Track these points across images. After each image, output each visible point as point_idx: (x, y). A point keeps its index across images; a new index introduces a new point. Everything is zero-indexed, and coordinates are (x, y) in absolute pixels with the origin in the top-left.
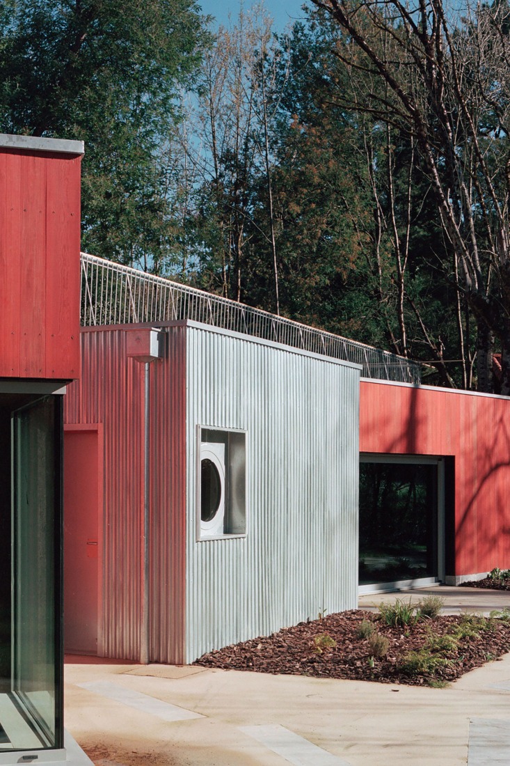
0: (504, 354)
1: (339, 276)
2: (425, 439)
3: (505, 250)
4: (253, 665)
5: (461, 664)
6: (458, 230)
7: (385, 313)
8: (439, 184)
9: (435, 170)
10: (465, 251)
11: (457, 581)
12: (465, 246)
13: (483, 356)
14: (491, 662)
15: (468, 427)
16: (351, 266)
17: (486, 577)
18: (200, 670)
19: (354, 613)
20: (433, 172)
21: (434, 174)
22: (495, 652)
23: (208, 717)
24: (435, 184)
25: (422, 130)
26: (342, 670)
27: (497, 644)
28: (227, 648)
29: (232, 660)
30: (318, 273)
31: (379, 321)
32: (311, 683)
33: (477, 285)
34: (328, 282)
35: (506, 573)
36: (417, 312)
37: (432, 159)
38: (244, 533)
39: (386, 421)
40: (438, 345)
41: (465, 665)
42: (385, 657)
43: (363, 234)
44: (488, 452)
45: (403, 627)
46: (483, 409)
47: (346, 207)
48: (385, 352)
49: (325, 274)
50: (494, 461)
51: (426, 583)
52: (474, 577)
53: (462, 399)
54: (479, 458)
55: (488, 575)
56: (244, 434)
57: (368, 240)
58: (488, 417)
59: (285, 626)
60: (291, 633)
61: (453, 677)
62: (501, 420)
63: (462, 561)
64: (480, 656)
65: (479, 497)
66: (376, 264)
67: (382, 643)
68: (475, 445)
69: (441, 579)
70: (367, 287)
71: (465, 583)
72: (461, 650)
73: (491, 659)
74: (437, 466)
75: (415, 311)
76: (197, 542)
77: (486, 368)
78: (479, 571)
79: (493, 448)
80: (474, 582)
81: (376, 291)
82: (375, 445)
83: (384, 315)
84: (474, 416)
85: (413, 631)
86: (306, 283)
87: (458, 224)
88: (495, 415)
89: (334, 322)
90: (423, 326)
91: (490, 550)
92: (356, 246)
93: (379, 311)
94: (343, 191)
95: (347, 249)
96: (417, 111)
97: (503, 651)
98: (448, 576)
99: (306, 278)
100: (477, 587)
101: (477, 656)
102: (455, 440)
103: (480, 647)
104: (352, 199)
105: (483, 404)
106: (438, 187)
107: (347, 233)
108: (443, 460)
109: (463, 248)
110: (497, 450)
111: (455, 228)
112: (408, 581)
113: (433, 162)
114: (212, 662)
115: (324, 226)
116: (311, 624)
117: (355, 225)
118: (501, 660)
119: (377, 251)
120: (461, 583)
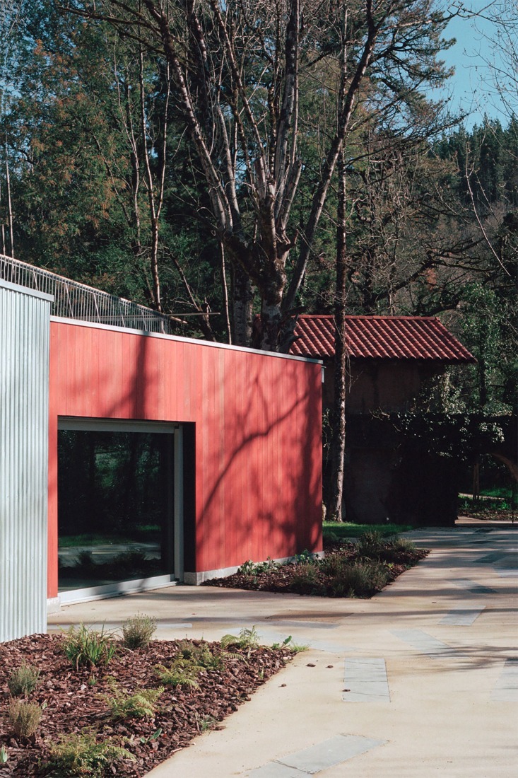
0: (264, 304)
1: (91, 224)
2: (157, 401)
3: (264, 181)
5: (155, 745)
6: (209, 157)
7: (145, 269)
8: (189, 106)
9: (185, 89)
10: (217, 182)
11: (198, 578)
12: (218, 175)
13: (241, 309)
14: (207, 732)
15: (213, 389)
16: (103, 214)
17: (236, 571)
19: (35, 640)
20: (182, 92)
21: (183, 94)
22: (216, 713)
24: (185, 105)
25: (169, 42)
27: (221, 696)
30: (66, 221)
31: (137, 277)
33: (231, 222)
34: (77, 230)
35: (261, 567)
36: (181, 270)
37: (181, 77)
39: (101, 379)
40: (204, 307)
41: (161, 745)
42: (33, 738)
43: (117, 180)
44: (241, 420)
45: (89, 669)
46: (233, 367)
47: (98, 148)
48: (122, 299)
49: (77, 223)
50: (247, 431)
51: (160, 582)
52: (222, 573)
53: (205, 353)
54: (227, 427)
55: (239, 570)
57: (124, 186)
58: (240, 378)
62: (257, 380)
63: (207, 554)
64: (190, 723)
65: (228, 475)
66: (133, 215)
67: (29, 716)
68: (222, 410)
69: (178, 576)
70: (124, 240)
71: (208, 581)
72: (161, 716)
73: (207, 728)
74: (173, 435)
75: (179, 270)
77: (244, 322)
78: (228, 565)
79: (246, 416)
80: (220, 579)
81: (134, 243)
82: (84, 407)
83: (143, 270)
84: (221, 375)
85: (103, 675)
86: (52, 231)
87: (209, 150)
88: (248, 373)
89: (85, 276)
90: (188, 286)
91: (243, 540)
92: (109, 191)
93: (137, 266)
94: (94, 130)
95: (100, 196)
96: (163, 18)
97: (230, 709)
98: (188, 573)
99: (52, 227)
100: (223, 586)
101: (186, 723)
102: (196, 404)
103: (192, 707)
104: (105, 140)
105: (233, 360)
106: (189, 110)
107: (99, 177)
108: (181, 427)
109: (215, 178)
110: (251, 417)
111: (205, 154)
112: (137, 582)
113: (182, 80)
115: (73, 167)
117: (108, 168)
118: (221, 729)
119: (134, 200)
120: (203, 581)
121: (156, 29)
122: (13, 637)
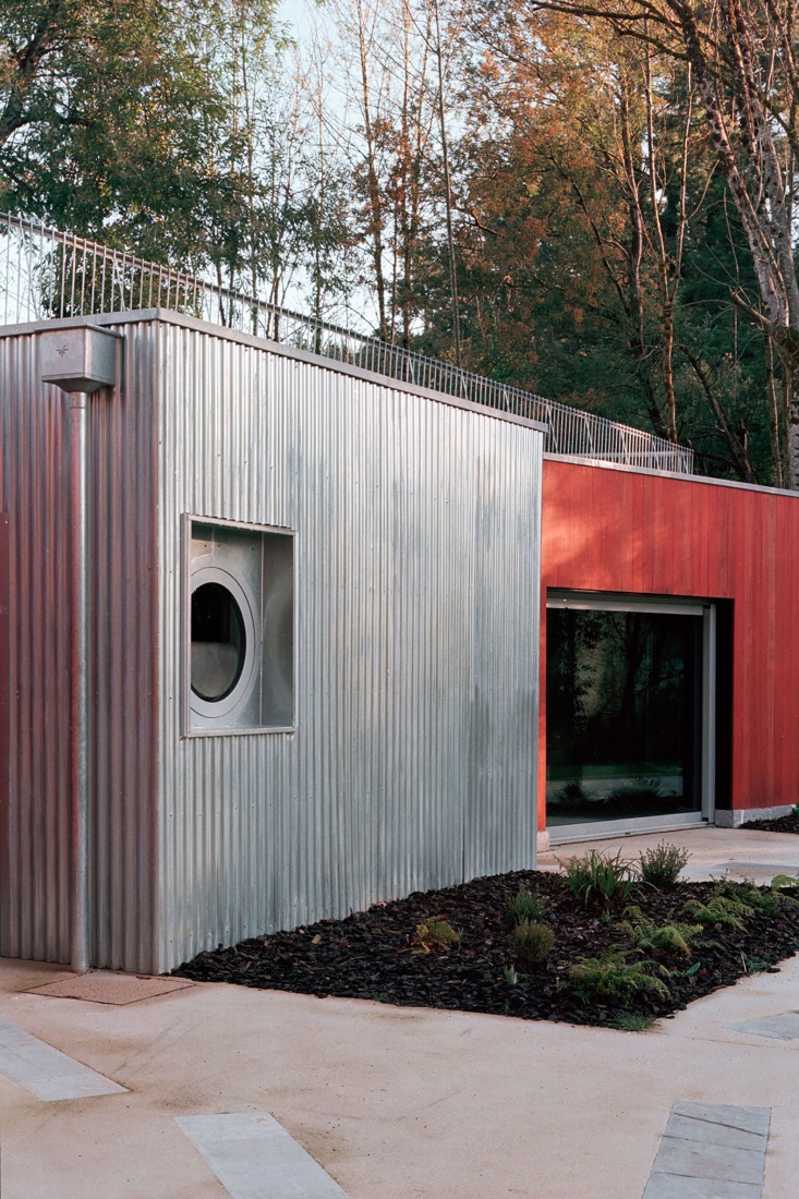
4: (284, 978)
5: (693, 979)
11: (735, 818)
14: (756, 975)
17: (788, 812)
18: (180, 986)
19: (523, 876)
22: (767, 955)
23: (132, 1091)
26: (452, 989)
27: (774, 939)
28: (250, 941)
29: (252, 965)
32: (383, 1017)
38: (290, 724)
41: (700, 980)
42: (545, 963)
45: (601, 905)
52: (768, 813)
55: (794, 810)
56: (290, 538)
59: (381, 899)
60: (391, 914)
61: (668, 1008)
64: (734, 963)
67: (539, 938)
68: (772, 582)
69: (708, 815)
71: (750, 822)
72: (698, 951)
73: (757, 969)
74: (699, 618)
76: (184, 738)
78: (777, 802)
80: (767, 821)
81: (635, 342)
84: (772, 532)
85: (619, 912)
90: (716, 403)
97: (785, 953)
98: (722, 812)
100: (771, 830)
101: (729, 962)
103: (738, 946)
108: (713, 606)
114: (209, 969)
116: (434, 897)
118: (777, 971)
119: (635, 277)
120: (742, 822)
121: (674, 23)
122: (496, 870)
